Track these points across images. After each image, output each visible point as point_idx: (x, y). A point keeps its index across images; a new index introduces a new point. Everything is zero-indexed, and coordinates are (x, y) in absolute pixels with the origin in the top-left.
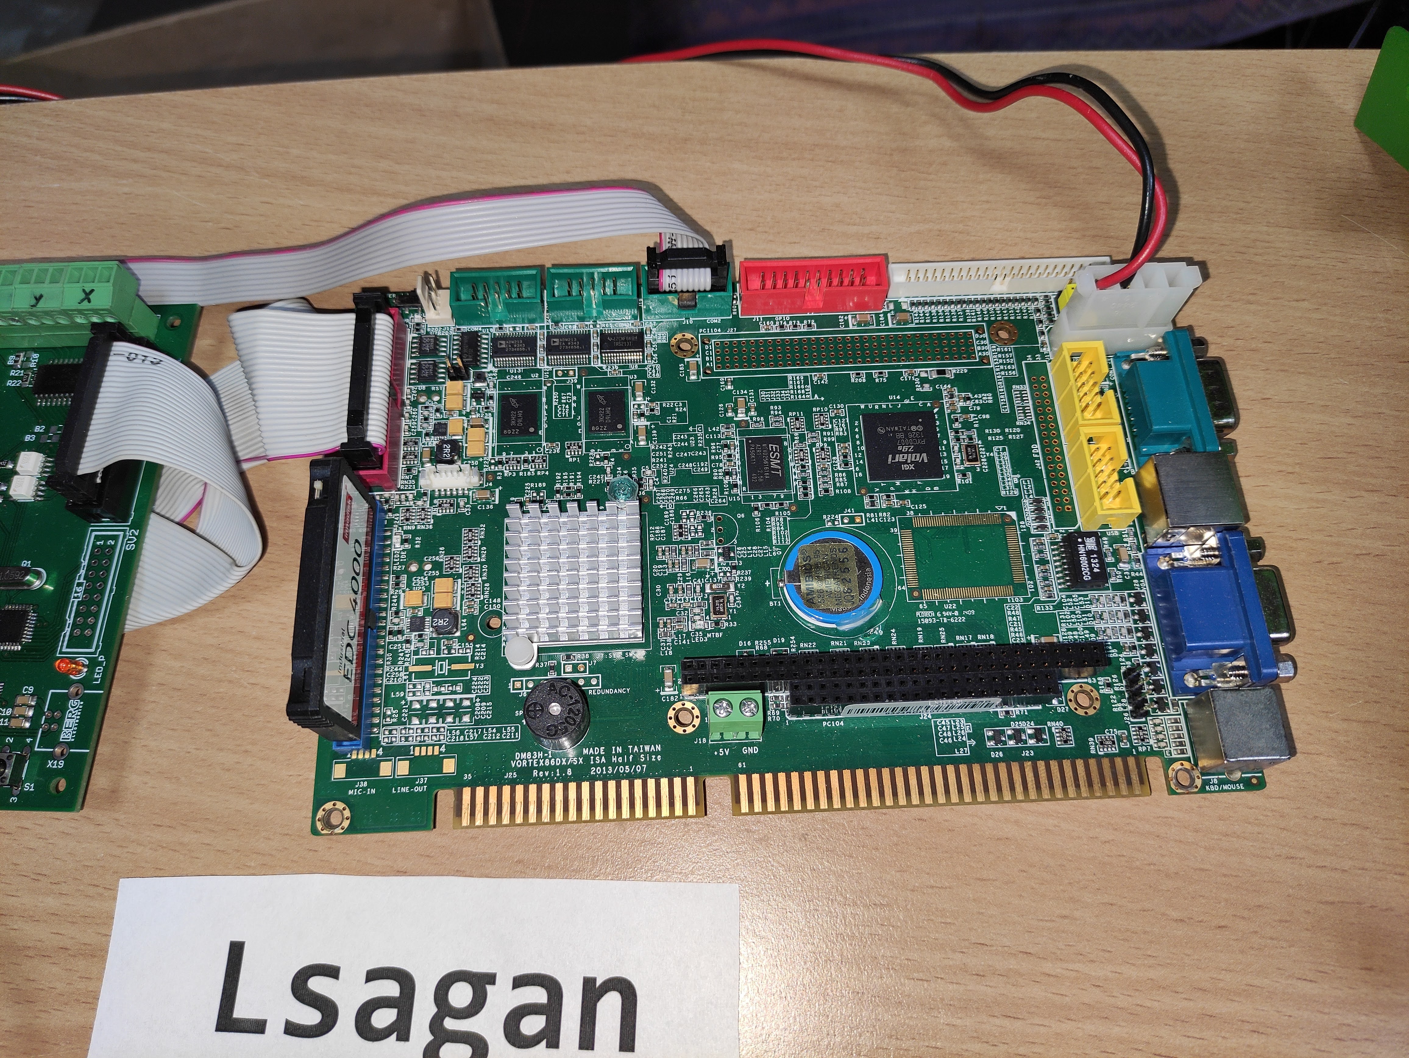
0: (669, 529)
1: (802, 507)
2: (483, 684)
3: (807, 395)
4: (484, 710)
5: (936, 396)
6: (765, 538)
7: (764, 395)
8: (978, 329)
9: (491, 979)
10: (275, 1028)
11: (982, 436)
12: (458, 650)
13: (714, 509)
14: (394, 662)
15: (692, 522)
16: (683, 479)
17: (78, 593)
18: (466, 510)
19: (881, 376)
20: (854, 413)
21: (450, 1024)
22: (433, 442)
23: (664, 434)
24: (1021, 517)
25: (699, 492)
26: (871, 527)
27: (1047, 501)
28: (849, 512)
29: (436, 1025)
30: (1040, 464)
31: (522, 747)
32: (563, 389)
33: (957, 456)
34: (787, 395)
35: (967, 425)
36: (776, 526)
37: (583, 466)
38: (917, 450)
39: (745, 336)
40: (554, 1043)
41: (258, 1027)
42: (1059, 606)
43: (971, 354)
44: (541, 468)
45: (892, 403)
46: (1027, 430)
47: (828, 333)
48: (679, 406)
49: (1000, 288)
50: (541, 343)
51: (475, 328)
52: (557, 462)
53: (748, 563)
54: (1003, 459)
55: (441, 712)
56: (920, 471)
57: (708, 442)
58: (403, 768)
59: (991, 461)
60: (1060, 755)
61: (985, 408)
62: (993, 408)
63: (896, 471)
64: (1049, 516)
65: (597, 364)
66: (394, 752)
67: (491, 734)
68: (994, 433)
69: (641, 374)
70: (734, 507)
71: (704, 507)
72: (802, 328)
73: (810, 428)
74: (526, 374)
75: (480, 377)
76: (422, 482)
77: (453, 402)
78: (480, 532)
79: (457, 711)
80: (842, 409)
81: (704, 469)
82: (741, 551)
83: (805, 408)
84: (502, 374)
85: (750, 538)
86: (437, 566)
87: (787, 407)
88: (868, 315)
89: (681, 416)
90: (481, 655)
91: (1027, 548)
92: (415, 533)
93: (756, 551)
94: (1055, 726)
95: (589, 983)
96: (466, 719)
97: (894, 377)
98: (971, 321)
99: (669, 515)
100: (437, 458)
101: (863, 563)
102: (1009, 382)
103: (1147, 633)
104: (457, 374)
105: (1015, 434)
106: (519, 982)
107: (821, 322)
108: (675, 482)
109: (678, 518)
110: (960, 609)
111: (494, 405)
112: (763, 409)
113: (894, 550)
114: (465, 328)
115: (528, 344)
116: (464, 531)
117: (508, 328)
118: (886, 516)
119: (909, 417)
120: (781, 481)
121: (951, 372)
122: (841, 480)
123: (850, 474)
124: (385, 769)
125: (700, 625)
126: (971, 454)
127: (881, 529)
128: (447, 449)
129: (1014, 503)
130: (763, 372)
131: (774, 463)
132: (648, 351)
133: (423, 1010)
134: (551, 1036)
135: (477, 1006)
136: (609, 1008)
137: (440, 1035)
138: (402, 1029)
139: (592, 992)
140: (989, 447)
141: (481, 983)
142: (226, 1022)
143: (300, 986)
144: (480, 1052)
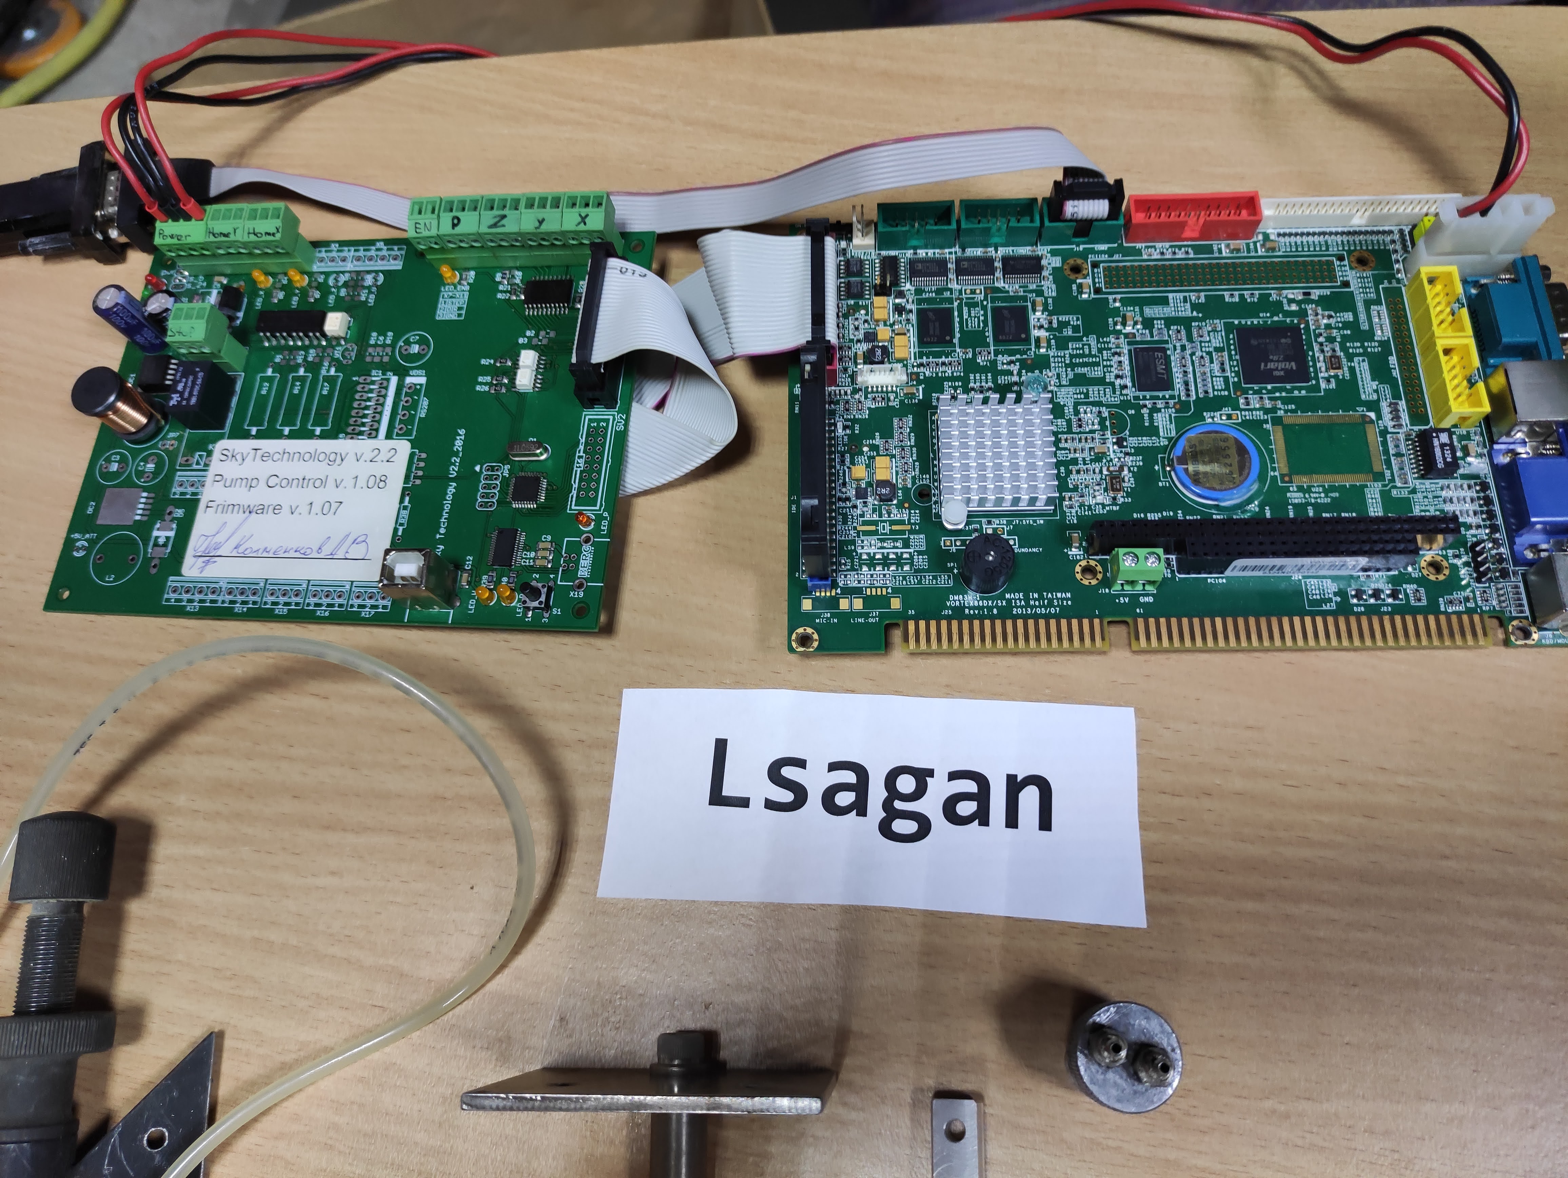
0: (1069, 422)
1: (1183, 406)
2: (919, 541)
3: (1186, 311)
4: (921, 561)
5: (1302, 314)
6: (1153, 431)
7: (1149, 311)
8: (1341, 258)
9: (930, 773)
10: (757, 804)
11: (1344, 348)
12: (896, 515)
13: (1108, 406)
14: (845, 522)
15: (1089, 416)
16: (1079, 381)
17: (580, 464)
18: (895, 403)
19: (1252, 296)
20: (1229, 328)
21: (898, 805)
22: (864, 347)
23: (1062, 344)
24: (1379, 417)
25: (1094, 392)
26: (1246, 424)
27: (1402, 405)
28: (1227, 410)
29: (887, 806)
30: (1396, 373)
31: (954, 591)
32: (972, 305)
33: (1321, 365)
34: (1168, 311)
35: (1331, 340)
36: (1164, 422)
37: (992, 368)
38: (1287, 359)
39: (1128, 262)
40: (985, 822)
41: (744, 803)
42: (1414, 491)
43: (1333, 278)
44: (959, 371)
45: (1263, 319)
46: (1384, 344)
47: (1203, 260)
48: (1074, 320)
49: (1359, 221)
50: (951, 266)
51: (893, 253)
52: (970, 366)
53: (1139, 451)
54: (1363, 368)
55: (886, 562)
56: (1290, 377)
57: (1100, 351)
58: (858, 604)
59: (1352, 370)
60: (1414, 612)
61: (1346, 325)
62: (1354, 325)
63: (1268, 377)
64: (1405, 418)
65: (1000, 284)
66: (850, 592)
67: (928, 580)
68: (1355, 347)
69: (1039, 292)
70: (1125, 405)
71: (1099, 404)
72: (1180, 255)
73: (1190, 339)
74: (939, 291)
75: (901, 294)
76: (860, 379)
77: (879, 314)
78: (909, 421)
79: (899, 561)
80: (1219, 324)
81: (1097, 372)
82: (1133, 441)
83: (1186, 322)
84: (918, 291)
85: (1139, 430)
86: (875, 448)
87: (1169, 322)
88: (1241, 243)
89: (1076, 329)
90: (916, 518)
91: (1385, 443)
92: (854, 421)
93: (1146, 441)
94: (1410, 588)
95: (1011, 779)
96: (907, 568)
97: (1264, 298)
98: (1333, 250)
99: (1069, 410)
100: (869, 358)
101: (1242, 450)
102: (1368, 304)
103: (1491, 515)
104: (882, 290)
105: (1373, 348)
106: (953, 776)
107: (1197, 250)
108: (1073, 383)
109: (1077, 413)
110: (1326, 491)
111: (913, 317)
112: (1148, 323)
113: (1267, 442)
114: (884, 253)
115: (939, 267)
116: (895, 421)
117: (922, 253)
118: (1259, 415)
119: (1279, 330)
120: (1167, 384)
121: (1315, 294)
122: (1219, 383)
123: (1226, 379)
124: (844, 604)
125: (1100, 499)
126: (1334, 363)
127: (1254, 426)
128: (879, 352)
129: (1374, 406)
130: (1147, 291)
131: (1160, 368)
132: (1045, 273)
133: (877, 793)
134: (982, 817)
135: (920, 792)
136: (1029, 797)
137: (891, 813)
138: (860, 807)
139: (1014, 786)
140: (1350, 358)
141: (922, 776)
142: (717, 798)
143: (775, 773)
144: (924, 826)
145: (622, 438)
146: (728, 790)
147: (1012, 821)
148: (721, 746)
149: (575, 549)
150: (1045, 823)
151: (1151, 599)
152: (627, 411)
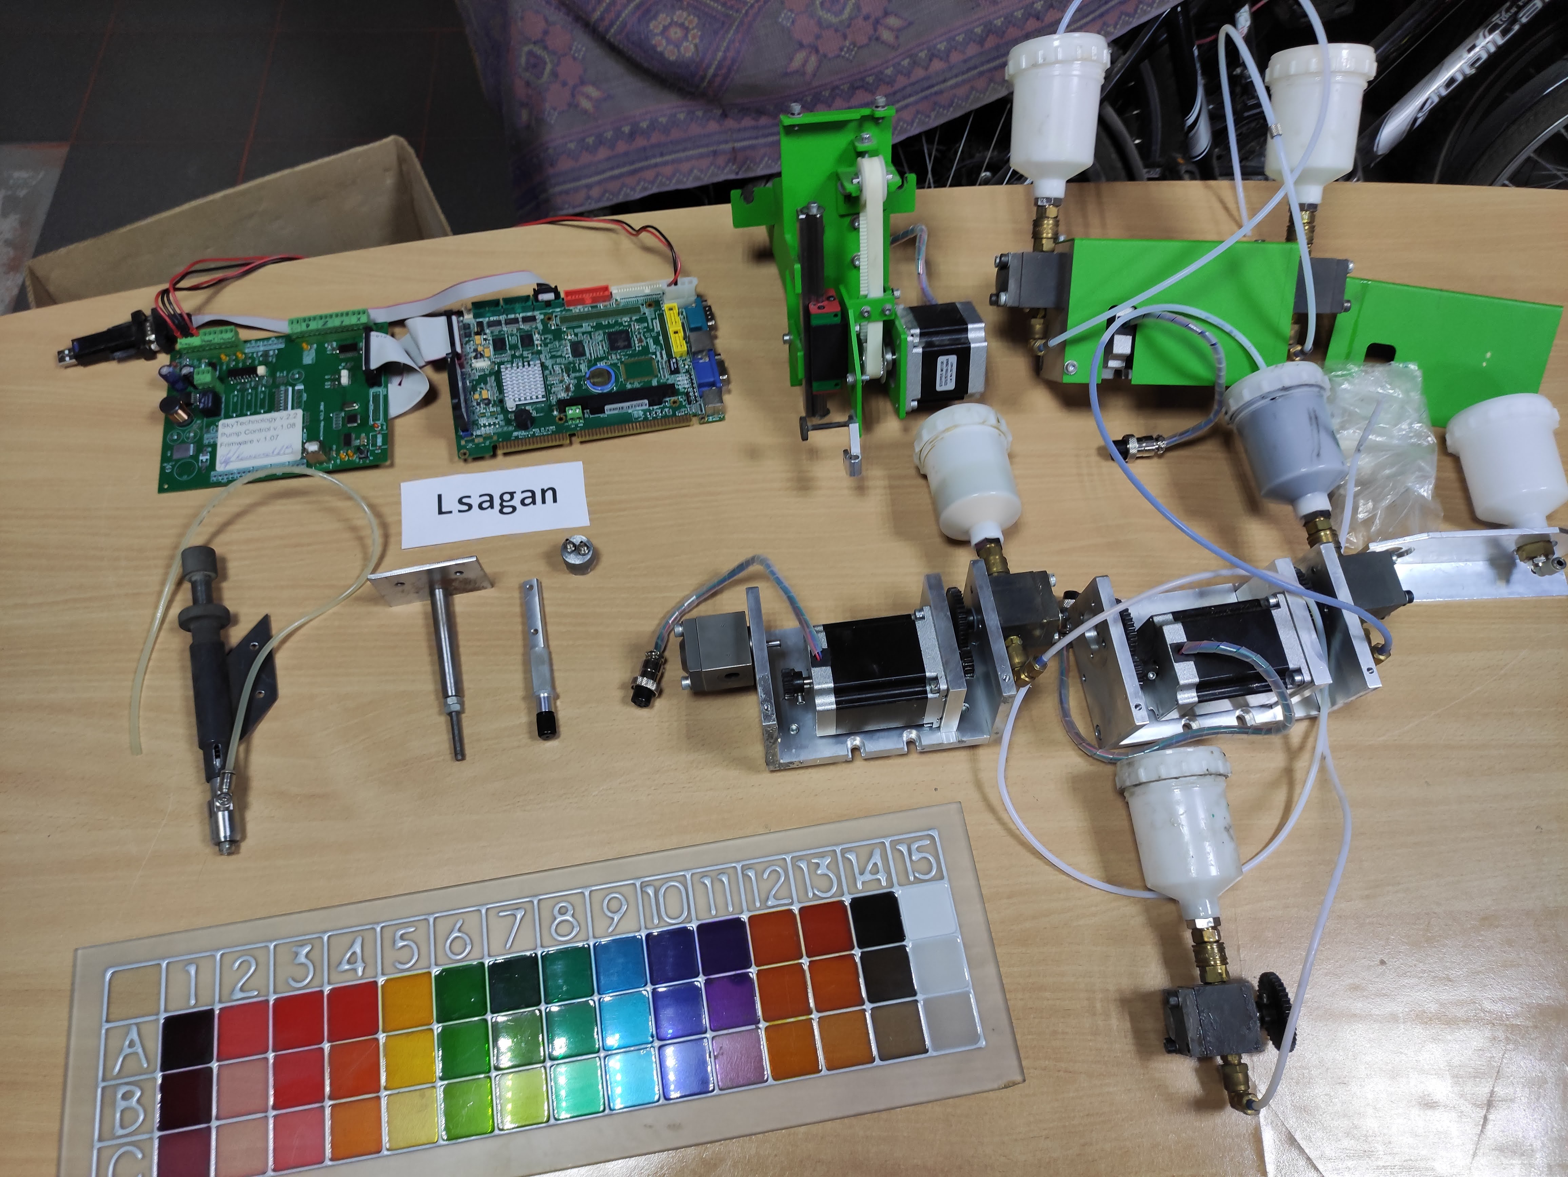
0: (550, 372)
1: (590, 361)
2: (501, 417)
3: (589, 329)
4: (502, 423)
5: (630, 326)
6: (580, 371)
7: (576, 330)
8: (643, 305)
9: (515, 492)
10: (455, 512)
11: (644, 335)
12: (492, 409)
13: (564, 364)
14: (474, 414)
15: (557, 368)
16: (553, 357)
17: (371, 408)
18: (487, 372)
19: (612, 321)
20: (604, 333)
21: (505, 504)
22: (474, 354)
23: (546, 345)
24: (656, 356)
25: (558, 360)
26: (611, 364)
27: (664, 352)
28: (605, 361)
30: (662, 342)
31: (515, 431)
32: (512, 335)
33: (636, 342)
34: (583, 330)
35: (639, 333)
36: (583, 367)
37: (522, 356)
38: (624, 341)
39: (568, 314)
40: (535, 504)
41: (451, 512)
42: (667, 379)
43: (640, 312)
44: (510, 359)
45: (617, 328)
46: (658, 333)
47: (595, 310)
48: (550, 336)
49: (647, 291)
50: (503, 322)
51: (481, 320)
52: (514, 356)
53: (575, 378)
54: (651, 341)
55: (490, 425)
56: (625, 347)
57: (560, 346)
58: (481, 440)
59: (647, 343)
60: (669, 417)
61: (645, 328)
62: (648, 327)
63: (618, 348)
64: (665, 356)
65: (522, 327)
66: (477, 436)
67: (505, 429)
68: (647, 335)
69: (536, 328)
70: (570, 363)
71: (561, 364)
72: (586, 309)
73: (591, 338)
74: (500, 332)
75: (485, 334)
76: (473, 365)
77: (478, 342)
78: (493, 378)
79: (494, 424)
80: (601, 332)
81: (559, 353)
82: (573, 375)
83: (590, 333)
84: (492, 332)
85: (575, 371)
86: (482, 388)
87: (583, 333)
88: (607, 303)
89: (550, 339)
90: (499, 409)
91: (658, 365)
92: (473, 380)
93: (577, 374)
94: (667, 410)
95: (542, 489)
96: (497, 426)
97: (616, 322)
98: (640, 302)
99: (550, 367)
100: (476, 357)
101: (609, 373)
102: (652, 320)
103: (693, 384)
104: (478, 333)
105: (654, 334)
106: (523, 492)
107: (592, 307)
108: (551, 358)
109: (553, 368)
110: (639, 383)
111: (491, 342)
112: (576, 335)
113: (619, 370)
114: (478, 320)
115: (499, 323)
116: (488, 379)
117: (492, 319)
118: (616, 361)
119: (621, 332)
120: (584, 354)
121: (634, 318)
122: (602, 352)
123: (604, 351)
124: (476, 441)
125: (563, 395)
126: (640, 341)
127: (615, 365)
128: (479, 355)
129: (655, 354)
130: (575, 324)
131: (581, 349)
132: (538, 321)
133: (497, 502)
134: (534, 502)
135: (512, 498)
136: (549, 495)
137: (502, 506)
138: (492, 506)
139: (543, 492)
140: (646, 338)
141: (512, 494)
142: (440, 512)
143: (460, 501)
144: (514, 509)
145: (386, 397)
146: (443, 510)
147: (544, 502)
148: (440, 497)
149: (375, 437)
150: (555, 500)
151: (582, 425)
152: (386, 387)
